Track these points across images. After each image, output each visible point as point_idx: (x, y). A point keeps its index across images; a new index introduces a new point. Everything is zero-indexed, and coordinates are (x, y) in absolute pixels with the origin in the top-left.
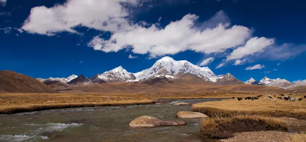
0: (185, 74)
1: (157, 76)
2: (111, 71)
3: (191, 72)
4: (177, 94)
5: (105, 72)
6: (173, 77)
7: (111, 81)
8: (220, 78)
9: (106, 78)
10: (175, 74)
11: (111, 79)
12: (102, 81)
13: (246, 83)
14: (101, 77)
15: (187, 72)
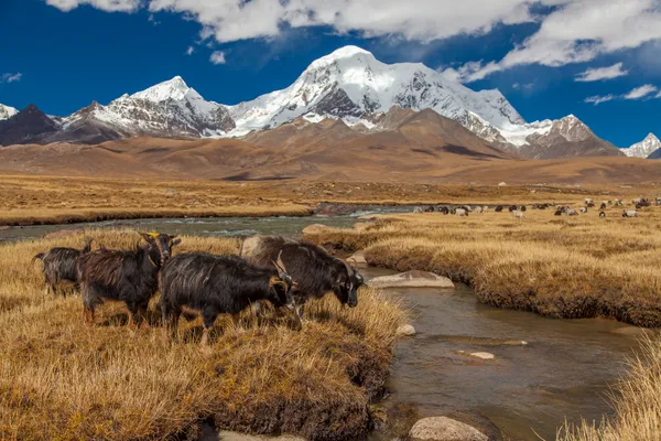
0: (416, 116)
1: (312, 120)
2: (142, 95)
3: (438, 109)
4: (376, 189)
5: (121, 99)
6: (369, 125)
7: (142, 133)
8: (541, 131)
9: (125, 122)
10: (378, 113)
11: (141, 123)
12: (109, 133)
13: (629, 152)
14: (105, 115)
15: (424, 105)
